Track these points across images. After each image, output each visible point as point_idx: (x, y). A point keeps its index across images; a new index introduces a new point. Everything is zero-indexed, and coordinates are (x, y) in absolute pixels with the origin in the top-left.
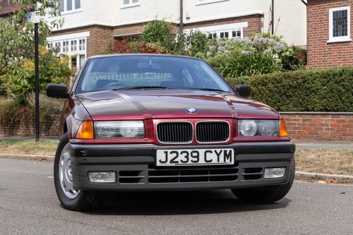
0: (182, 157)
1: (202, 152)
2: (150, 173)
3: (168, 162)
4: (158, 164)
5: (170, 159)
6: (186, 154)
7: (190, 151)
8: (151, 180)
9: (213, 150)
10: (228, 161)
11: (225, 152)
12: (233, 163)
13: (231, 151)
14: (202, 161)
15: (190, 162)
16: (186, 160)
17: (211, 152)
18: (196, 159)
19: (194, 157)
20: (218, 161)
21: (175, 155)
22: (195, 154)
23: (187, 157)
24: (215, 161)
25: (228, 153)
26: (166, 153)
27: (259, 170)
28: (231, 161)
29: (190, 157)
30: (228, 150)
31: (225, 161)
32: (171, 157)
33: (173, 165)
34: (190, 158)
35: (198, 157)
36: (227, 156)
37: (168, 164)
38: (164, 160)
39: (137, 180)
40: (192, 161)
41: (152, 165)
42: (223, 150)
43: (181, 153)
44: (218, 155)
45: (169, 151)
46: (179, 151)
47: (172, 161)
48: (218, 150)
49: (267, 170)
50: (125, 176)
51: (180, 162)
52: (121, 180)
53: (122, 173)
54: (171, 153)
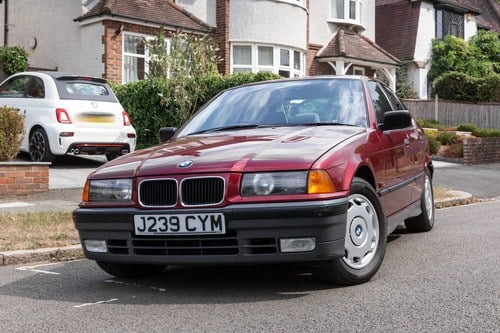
0: (160, 225)
1: (182, 218)
2: (134, 243)
3: (147, 230)
4: (137, 233)
5: (148, 226)
6: (163, 221)
7: (168, 217)
8: (137, 251)
9: (196, 215)
10: (217, 229)
11: (212, 217)
12: (224, 232)
13: (220, 217)
14: (183, 230)
15: (169, 231)
16: (164, 228)
17: (194, 218)
18: (175, 227)
19: (174, 224)
20: (204, 229)
21: (152, 221)
22: (174, 221)
23: (165, 224)
24: (199, 229)
25: (216, 218)
26: (143, 218)
28: (221, 229)
29: (168, 224)
30: (216, 215)
31: (213, 229)
32: (149, 223)
33: (152, 234)
34: (170, 226)
35: (178, 224)
36: (215, 222)
37: (146, 233)
38: (142, 228)
40: (171, 229)
42: (209, 215)
43: (159, 219)
44: (203, 222)
45: (146, 217)
46: (157, 217)
47: (150, 230)
48: (203, 216)
51: (159, 231)
52: (111, 251)
54: (149, 219)
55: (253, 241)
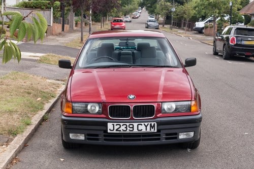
0: (123, 128)
2: (105, 136)
4: (109, 131)
6: (125, 126)
7: (128, 124)
8: (105, 140)
9: (143, 124)
10: (152, 130)
12: (156, 131)
13: (154, 124)
14: (135, 130)
15: (128, 131)
16: (125, 129)
19: (131, 128)
20: (146, 130)
21: (119, 126)
22: (131, 126)
23: (126, 128)
24: (144, 130)
25: (152, 125)
26: (114, 125)
28: (154, 130)
29: (128, 127)
30: (153, 123)
31: (150, 130)
32: (116, 127)
33: (118, 132)
35: (133, 128)
36: (152, 127)
37: (115, 131)
38: (112, 129)
39: (97, 140)
40: (129, 130)
41: (105, 131)
42: (149, 123)
43: (123, 125)
44: (146, 126)
46: (121, 124)
47: (117, 130)
48: (146, 124)
50: (91, 137)
51: (122, 131)
52: (88, 139)
53: (88, 135)
54: (116, 125)
55: (167, 134)
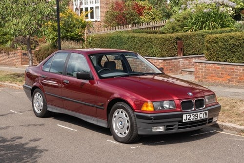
0: (192, 117)
2: (179, 125)
4: (184, 121)
7: (195, 114)
8: (179, 128)
10: (206, 117)
13: (207, 112)
15: (195, 119)
17: (202, 113)
18: (197, 117)
21: (190, 116)
24: (202, 117)
27: (212, 118)
29: (195, 116)
32: (188, 117)
33: (189, 121)
36: (206, 114)
37: (187, 121)
38: (186, 119)
39: (172, 129)
41: (181, 121)
44: (204, 114)
45: (188, 115)
46: (191, 114)
47: (188, 119)
48: (204, 112)
49: (214, 118)
50: (168, 127)
51: (191, 119)
52: (167, 130)
53: (167, 126)
55: (209, 119)
